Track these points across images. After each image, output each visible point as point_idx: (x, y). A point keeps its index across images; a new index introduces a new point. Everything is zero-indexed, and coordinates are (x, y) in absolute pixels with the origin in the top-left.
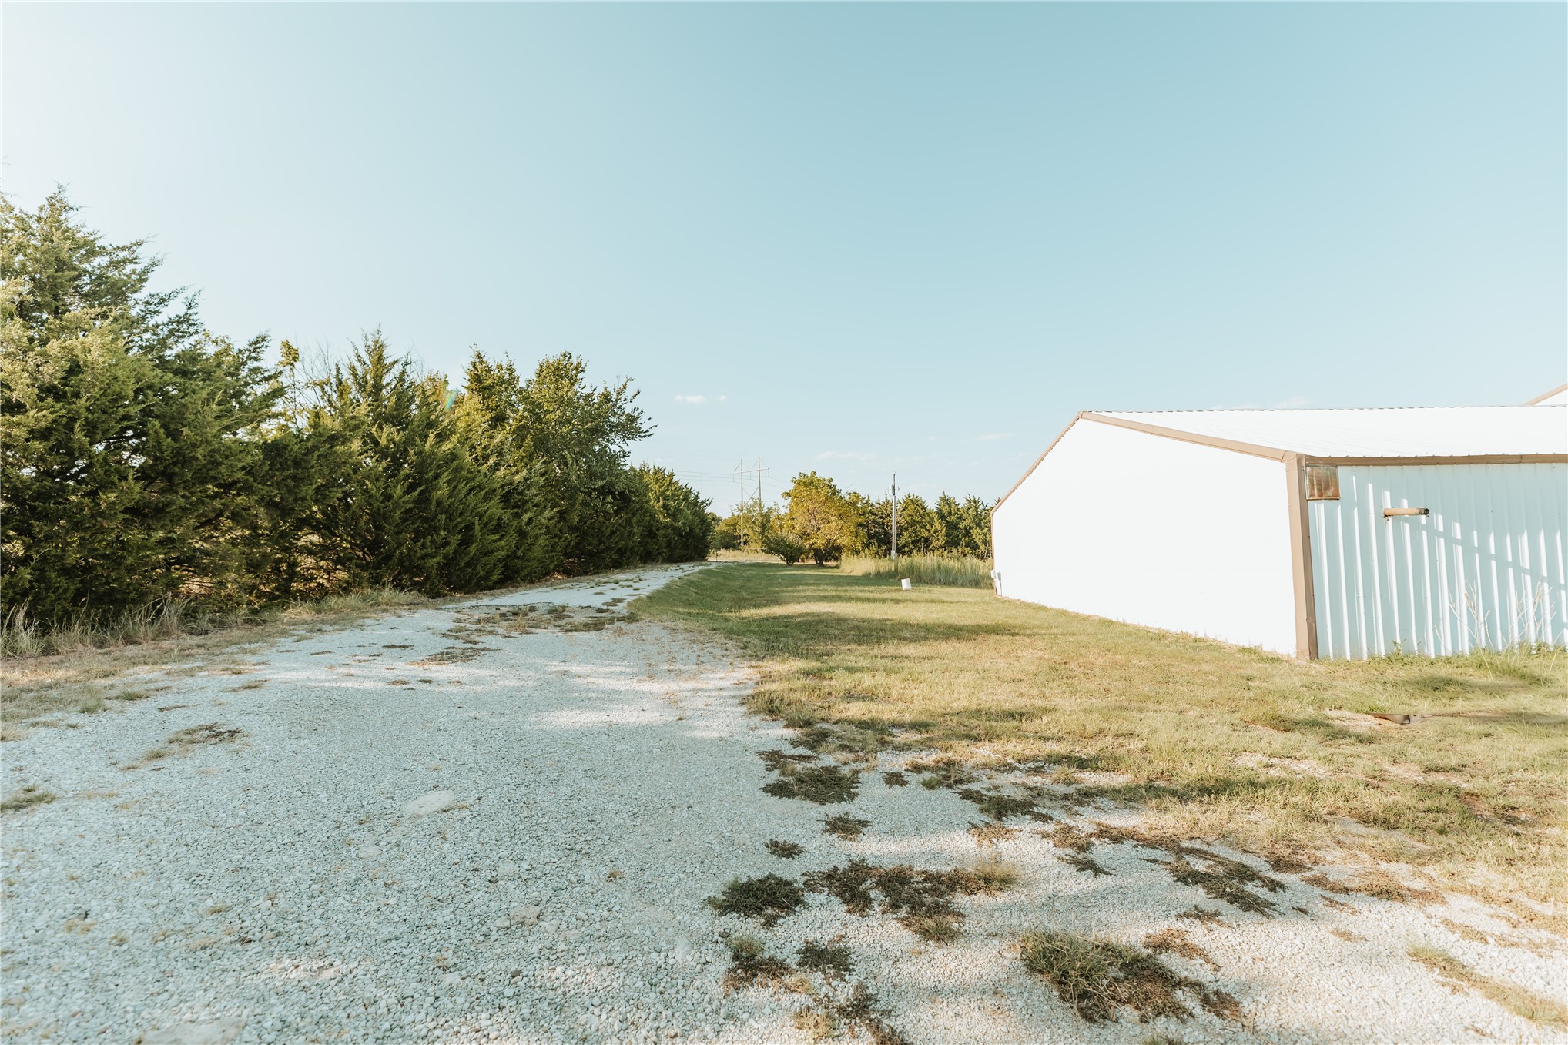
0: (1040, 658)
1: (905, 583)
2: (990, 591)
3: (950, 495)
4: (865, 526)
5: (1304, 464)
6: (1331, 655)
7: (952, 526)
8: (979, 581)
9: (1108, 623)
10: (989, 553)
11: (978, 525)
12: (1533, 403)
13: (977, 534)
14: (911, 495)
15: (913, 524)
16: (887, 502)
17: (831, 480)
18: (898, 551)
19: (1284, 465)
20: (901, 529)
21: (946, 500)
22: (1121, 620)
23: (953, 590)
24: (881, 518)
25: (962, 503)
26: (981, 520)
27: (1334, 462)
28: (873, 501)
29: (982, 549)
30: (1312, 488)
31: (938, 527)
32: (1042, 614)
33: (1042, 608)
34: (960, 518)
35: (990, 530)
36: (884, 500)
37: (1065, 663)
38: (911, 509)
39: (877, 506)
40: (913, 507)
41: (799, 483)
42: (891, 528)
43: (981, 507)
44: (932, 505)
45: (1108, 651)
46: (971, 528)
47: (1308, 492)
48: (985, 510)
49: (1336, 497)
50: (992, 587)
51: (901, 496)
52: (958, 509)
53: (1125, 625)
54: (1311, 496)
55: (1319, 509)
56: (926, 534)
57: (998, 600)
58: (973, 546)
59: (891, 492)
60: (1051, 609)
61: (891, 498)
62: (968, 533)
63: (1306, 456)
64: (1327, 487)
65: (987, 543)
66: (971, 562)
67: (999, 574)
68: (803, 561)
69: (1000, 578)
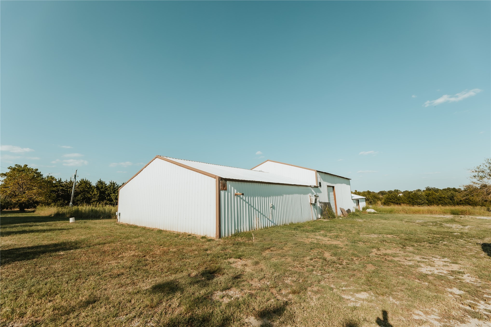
0: (133, 256)
1: (72, 220)
2: (115, 220)
3: (103, 180)
4: (56, 192)
5: (220, 179)
6: (223, 236)
7: (101, 193)
8: (111, 216)
9: (160, 231)
10: (117, 204)
11: (114, 192)
12: (251, 170)
13: (113, 196)
14: (84, 179)
15: (84, 191)
16: (71, 182)
17: (37, 170)
18: (73, 203)
19: (215, 179)
20: (76, 194)
21: (101, 182)
22: (165, 229)
23: (97, 221)
24: (66, 188)
25: (108, 183)
26: (115, 191)
27: (226, 180)
28: (63, 180)
29: (114, 202)
30: (221, 187)
31: (96, 193)
32: (136, 230)
33: (136, 227)
34: (106, 190)
35: (118, 195)
36: (69, 181)
37: (144, 256)
38: (83, 185)
39: (65, 183)
40: (84, 184)
41: (14, 169)
42: (71, 193)
43: (116, 186)
44: (94, 184)
45: (161, 245)
46: (111, 193)
47: (220, 188)
48: (117, 187)
49: (226, 190)
50: (116, 218)
51: (78, 179)
52: (106, 186)
53: (166, 231)
54: (221, 189)
55: (222, 192)
56: (89, 196)
57: (117, 224)
58: (111, 200)
59: (73, 177)
60: (140, 227)
61: (73, 180)
62: (109, 195)
63: (221, 177)
64: (225, 187)
65: (117, 199)
66: (108, 208)
67: (120, 214)
68: (11, 209)
69: (120, 215)
